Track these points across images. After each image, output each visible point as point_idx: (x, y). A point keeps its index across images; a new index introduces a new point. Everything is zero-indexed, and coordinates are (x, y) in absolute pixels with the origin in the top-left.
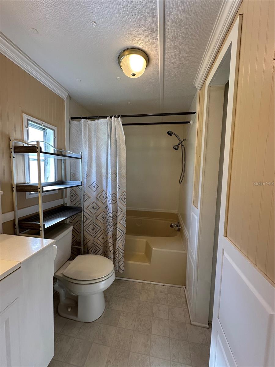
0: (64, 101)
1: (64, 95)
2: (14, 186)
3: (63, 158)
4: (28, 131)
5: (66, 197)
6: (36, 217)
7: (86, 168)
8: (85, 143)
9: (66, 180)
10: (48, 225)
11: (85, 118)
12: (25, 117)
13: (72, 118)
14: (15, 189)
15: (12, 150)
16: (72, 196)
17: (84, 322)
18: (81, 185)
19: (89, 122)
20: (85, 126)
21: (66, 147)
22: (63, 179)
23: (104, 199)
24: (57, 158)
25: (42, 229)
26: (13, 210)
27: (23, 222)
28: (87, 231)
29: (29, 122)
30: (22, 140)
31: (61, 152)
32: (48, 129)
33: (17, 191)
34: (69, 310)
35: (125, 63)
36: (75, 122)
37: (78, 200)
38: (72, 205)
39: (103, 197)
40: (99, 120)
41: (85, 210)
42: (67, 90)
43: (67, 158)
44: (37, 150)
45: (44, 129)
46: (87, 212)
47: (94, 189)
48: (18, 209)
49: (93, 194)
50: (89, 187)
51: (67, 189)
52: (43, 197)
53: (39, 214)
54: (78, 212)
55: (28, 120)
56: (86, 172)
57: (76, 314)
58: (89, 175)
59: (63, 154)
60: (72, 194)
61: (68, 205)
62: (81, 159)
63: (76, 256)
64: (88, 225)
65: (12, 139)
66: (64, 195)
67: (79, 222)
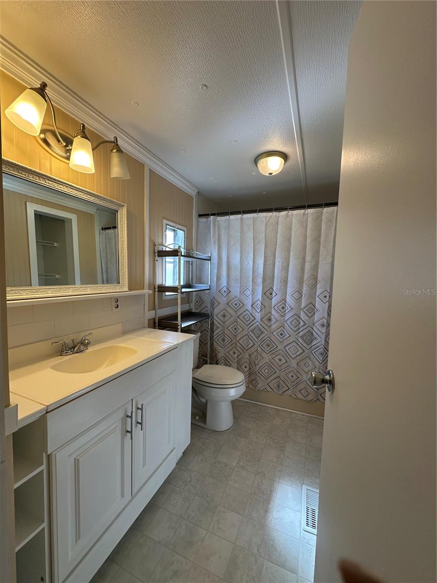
0: (193, 198)
1: (193, 192)
2: (156, 287)
3: (190, 259)
4: (166, 235)
5: (192, 302)
6: (175, 317)
7: (216, 271)
8: (214, 243)
9: (192, 283)
10: (184, 325)
11: (213, 215)
12: (165, 222)
13: (200, 216)
14: (156, 290)
15: (156, 254)
16: (197, 302)
17: (213, 431)
18: (209, 289)
19: (219, 218)
20: (214, 223)
21: (194, 247)
22: (190, 283)
23: (236, 307)
24: (185, 260)
25: (179, 327)
26: (154, 309)
27: (164, 321)
28: (217, 341)
29: (167, 226)
30: (162, 245)
31: (189, 253)
32: (178, 230)
33: (158, 292)
34: (197, 418)
35: (262, 165)
36: (203, 220)
37: (203, 306)
38: (198, 311)
39: (236, 304)
40: (231, 216)
41: (215, 318)
42: (194, 186)
43: (194, 260)
44: (179, 254)
45: (174, 230)
46: (217, 320)
47: (225, 294)
48: (158, 309)
49: (223, 300)
50: (219, 291)
51: (193, 293)
52: (182, 299)
53: (177, 315)
54: (205, 318)
55: (167, 224)
56: (216, 275)
57: (205, 423)
58: (219, 278)
59: (191, 255)
60: (197, 300)
61: (193, 311)
62: (210, 260)
63: (203, 365)
64: (218, 335)
65: (157, 244)
66: (190, 301)
67: (205, 332)
